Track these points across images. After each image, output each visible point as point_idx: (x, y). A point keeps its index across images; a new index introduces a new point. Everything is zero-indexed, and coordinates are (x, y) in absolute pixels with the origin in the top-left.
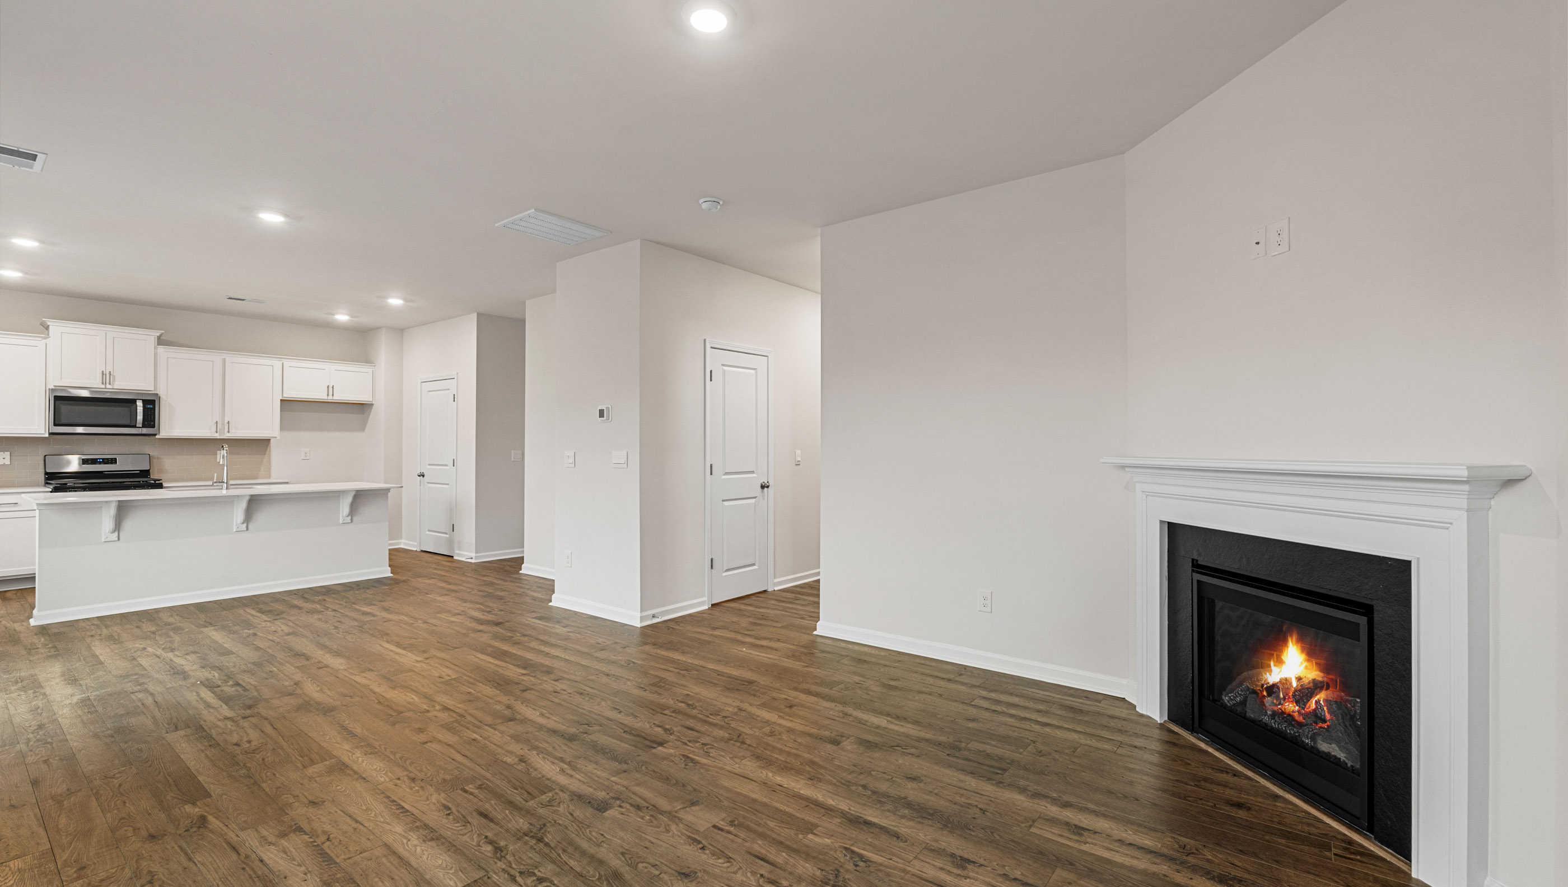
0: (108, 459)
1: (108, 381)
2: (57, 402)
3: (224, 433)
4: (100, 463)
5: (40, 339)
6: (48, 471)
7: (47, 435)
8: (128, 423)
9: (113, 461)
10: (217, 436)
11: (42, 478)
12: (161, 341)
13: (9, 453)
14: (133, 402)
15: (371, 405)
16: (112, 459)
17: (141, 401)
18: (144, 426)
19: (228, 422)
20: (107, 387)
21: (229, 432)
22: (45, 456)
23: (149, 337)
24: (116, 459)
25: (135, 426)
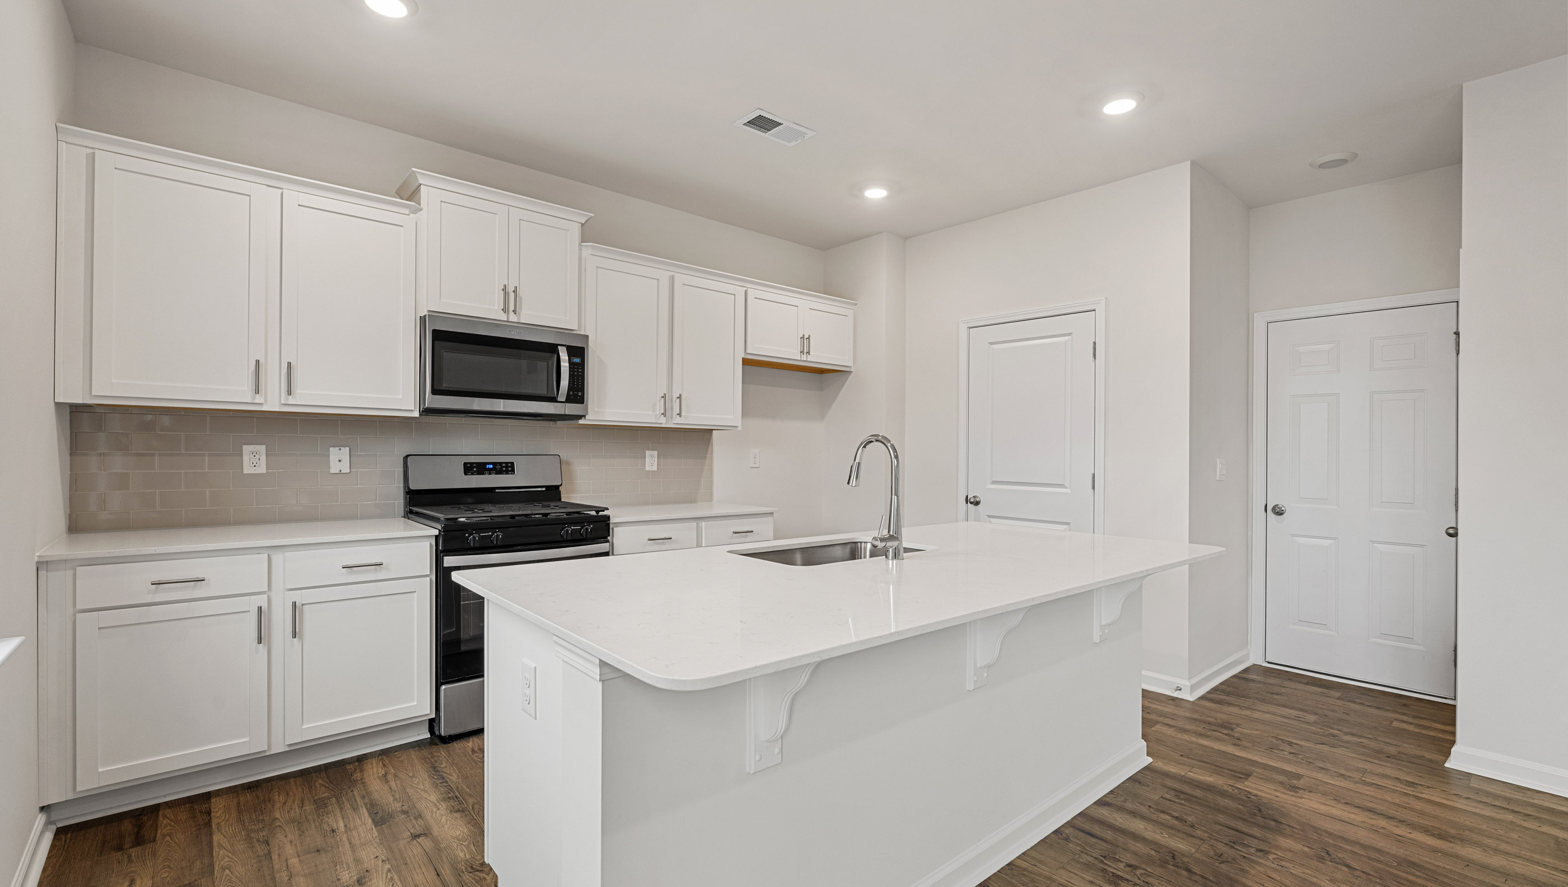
0: (501, 464)
1: (512, 308)
2: (436, 342)
3: (672, 417)
4: (490, 472)
5: (407, 211)
6: (413, 487)
7: (416, 414)
8: (543, 392)
9: (508, 468)
10: (663, 422)
11: (399, 501)
12: (588, 234)
13: (348, 449)
14: (552, 349)
15: (850, 372)
16: (507, 463)
17: (565, 348)
18: (569, 400)
19: (680, 397)
20: (510, 320)
21: (680, 414)
22: (407, 456)
23: (571, 221)
24: (512, 463)
25: (553, 400)
